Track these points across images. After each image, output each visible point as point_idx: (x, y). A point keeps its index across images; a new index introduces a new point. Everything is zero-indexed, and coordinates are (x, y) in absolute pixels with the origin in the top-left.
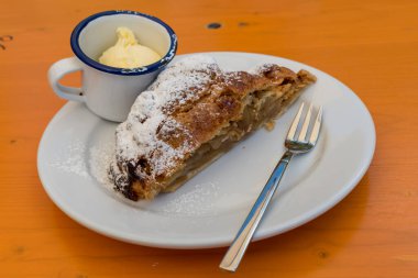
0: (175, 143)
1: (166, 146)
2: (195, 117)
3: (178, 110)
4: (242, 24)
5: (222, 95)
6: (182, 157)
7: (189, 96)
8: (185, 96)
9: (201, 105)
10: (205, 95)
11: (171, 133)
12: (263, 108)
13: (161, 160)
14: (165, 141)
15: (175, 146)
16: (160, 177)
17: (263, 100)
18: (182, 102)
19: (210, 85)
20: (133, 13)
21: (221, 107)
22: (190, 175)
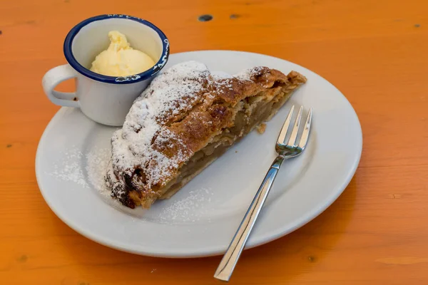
0: (169, 153)
1: (160, 155)
2: (188, 127)
3: (171, 120)
5: (214, 103)
6: (176, 166)
7: (183, 106)
8: (178, 106)
9: (194, 114)
10: (198, 104)
11: (165, 144)
12: (255, 113)
13: (157, 170)
14: (159, 151)
15: (170, 156)
16: (156, 187)
17: (254, 105)
18: (175, 112)
19: (202, 94)
20: (124, 17)
21: (213, 115)
22: (184, 181)
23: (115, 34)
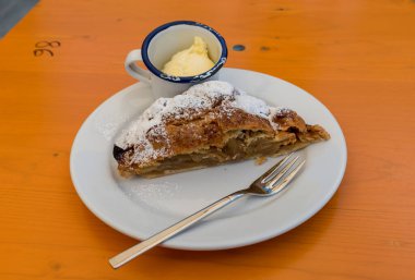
0: (156, 146)
1: (149, 145)
2: (179, 133)
3: (171, 122)
4: (264, 49)
5: (213, 123)
6: (155, 157)
7: (186, 114)
8: (182, 113)
9: (192, 125)
10: (199, 118)
11: (155, 138)
13: (142, 154)
14: (151, 141)
15: (155, 148)
17: (254, 139)
18: (178, 117)
19: (207, 112)
20: (208, 28)
21: (206, 132)
23: (198, 40)
